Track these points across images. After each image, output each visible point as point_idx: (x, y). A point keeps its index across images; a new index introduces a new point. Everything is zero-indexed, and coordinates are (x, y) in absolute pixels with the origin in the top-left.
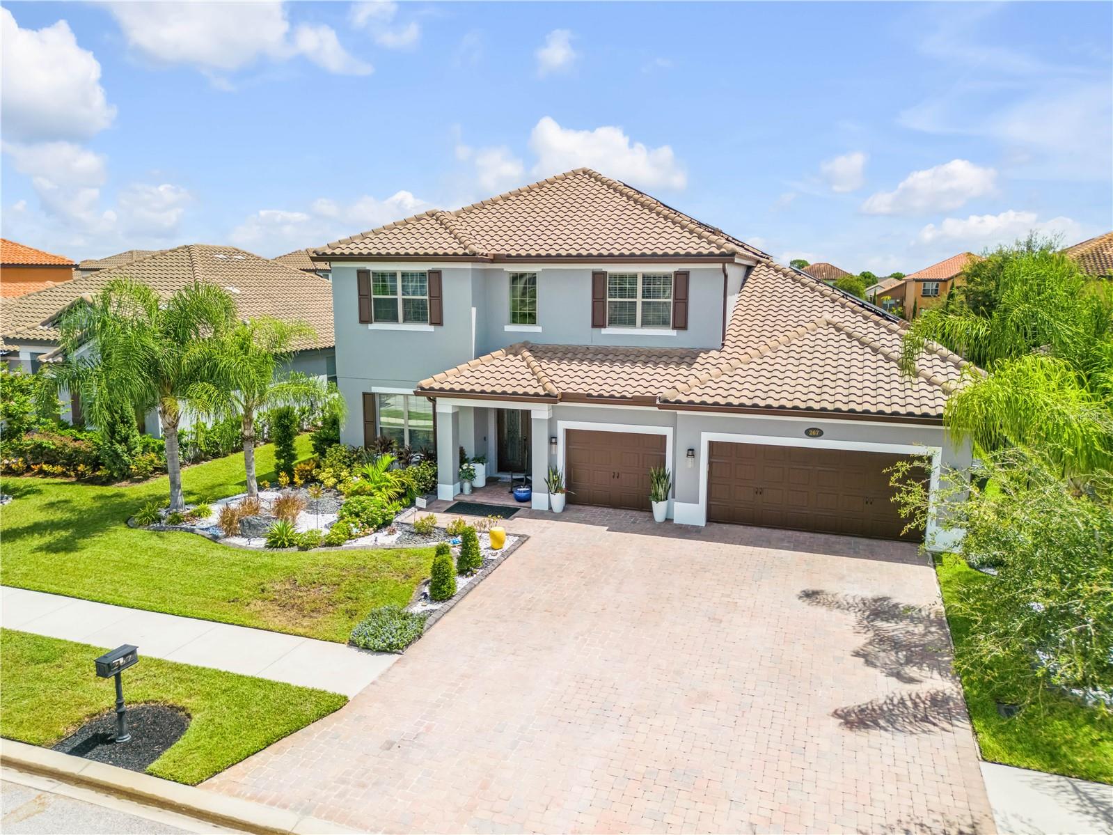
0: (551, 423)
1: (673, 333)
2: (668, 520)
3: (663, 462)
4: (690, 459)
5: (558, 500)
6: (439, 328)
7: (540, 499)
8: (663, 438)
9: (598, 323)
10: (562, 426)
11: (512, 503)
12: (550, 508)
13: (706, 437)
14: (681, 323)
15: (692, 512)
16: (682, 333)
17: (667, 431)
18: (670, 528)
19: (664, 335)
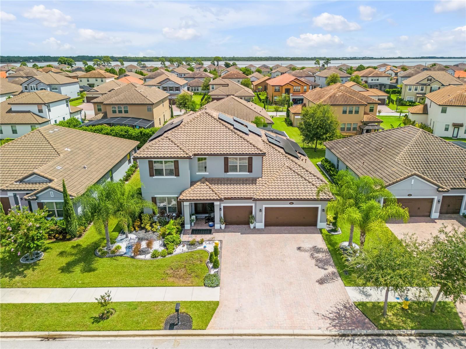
0: (220, 205)
1: (248, 173)
3: (251, 213)
4: (261, 213)
5: (223, 226)
6: (178, 177)
7: (217, 226)
8: (252, 206)
9: (226, 171)
10: (222, 205)
11: (209, 228)
12: (221, 228)
13: (264, 206)
14: (250, 171)
15: (260, 225)
16: (251, 173)
17: (253, 205)
19: (246, 174)
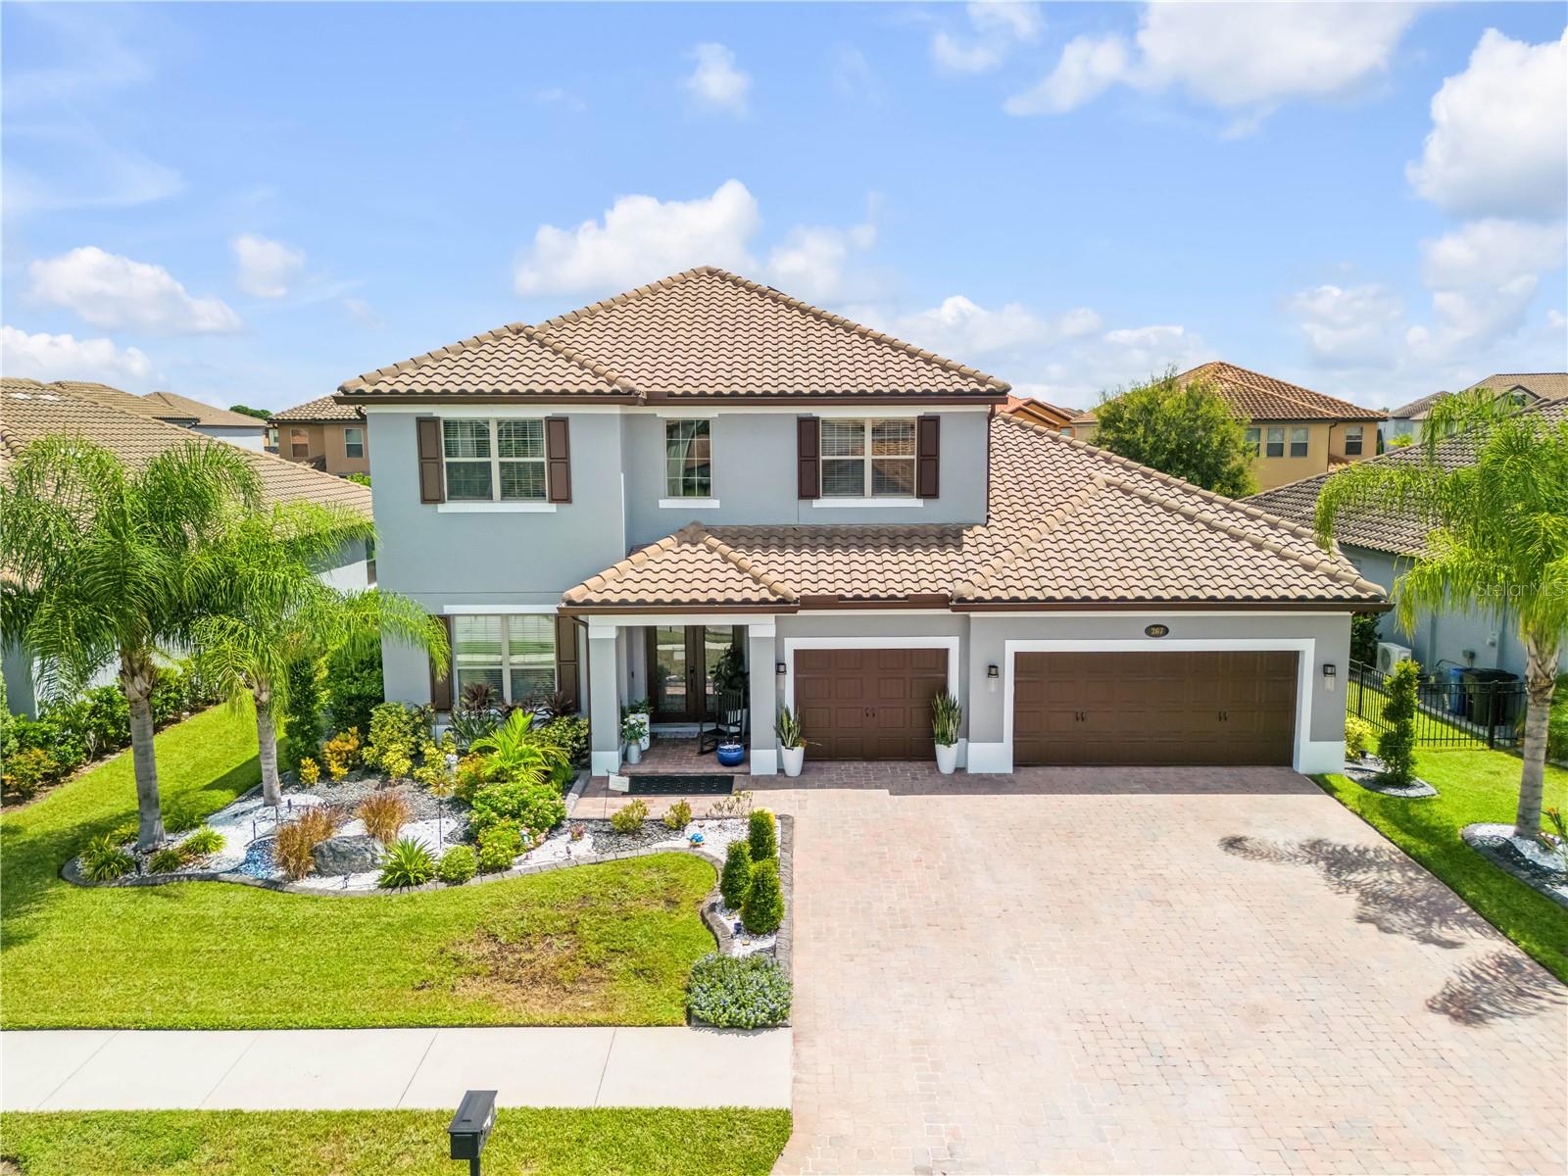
0: (778, 641)
1: (919, 503)
2: (960, 770)
3: (944, 689)
4: (993, 680)
5: (794, 758)
6: (564, 507)
7: (763, 759)
8: (943, 654)
9: (808, 490)
10: (792, 644)
11: (718, 770)
12: (781, 771)
13: (1013, 646)
14: (929, 489)
15: (992, 754)
16: (932, 502)
17: (952, 644)
18: (964, 781)
19: (905, 507)
